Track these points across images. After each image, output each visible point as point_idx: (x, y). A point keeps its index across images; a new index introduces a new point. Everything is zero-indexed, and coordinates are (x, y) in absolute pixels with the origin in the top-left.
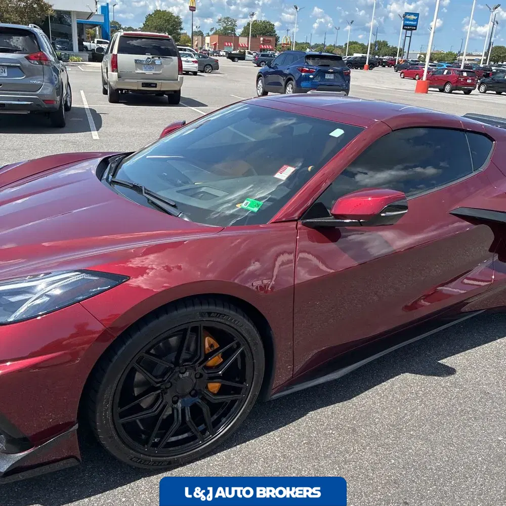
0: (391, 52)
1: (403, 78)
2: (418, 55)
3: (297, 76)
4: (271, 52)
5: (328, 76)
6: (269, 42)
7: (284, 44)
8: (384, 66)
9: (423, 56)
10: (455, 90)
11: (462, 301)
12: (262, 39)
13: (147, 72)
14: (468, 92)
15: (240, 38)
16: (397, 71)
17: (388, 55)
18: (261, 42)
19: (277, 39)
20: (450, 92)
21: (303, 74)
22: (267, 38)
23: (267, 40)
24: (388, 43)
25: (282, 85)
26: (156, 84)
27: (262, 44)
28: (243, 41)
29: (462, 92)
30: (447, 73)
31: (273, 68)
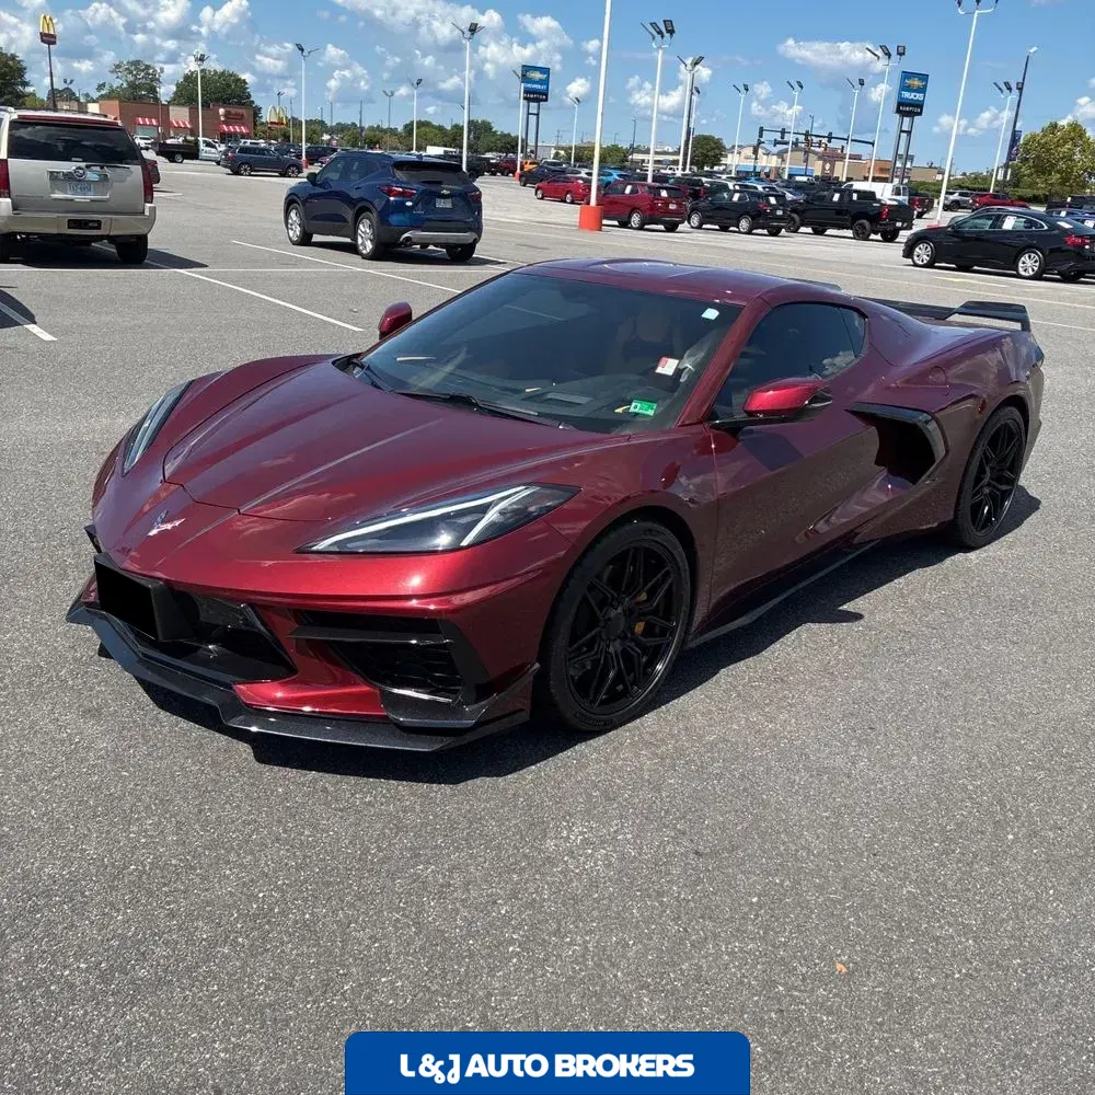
0: (499, 144)
1: (542, 199)
2: (553, 151)
3: (379, 203)
4: (249, 141)
5: (441, 204)
6: (238, 119)
7: (272, 123)
8: (494, 174)
9: (562, 152)
10: (649, 224)
11: (852, 530)
12: (222, 111)
13: (79, 198)
14: (671, 228)
15: (171, 108)
16: (524, 185)
17: (496, 151)
18: (222, 119)
19: (257, 111)
20: (641, 228)
21: (392, 199)
22: (233, 111)
23: (236, 114)
24: (493, 125)
25: (345, 221)
26: (99, 222)
27: (226, 123)
28: (179, 115)
29: (661, 227)
30: (632, 192)
31: (321, 186)
